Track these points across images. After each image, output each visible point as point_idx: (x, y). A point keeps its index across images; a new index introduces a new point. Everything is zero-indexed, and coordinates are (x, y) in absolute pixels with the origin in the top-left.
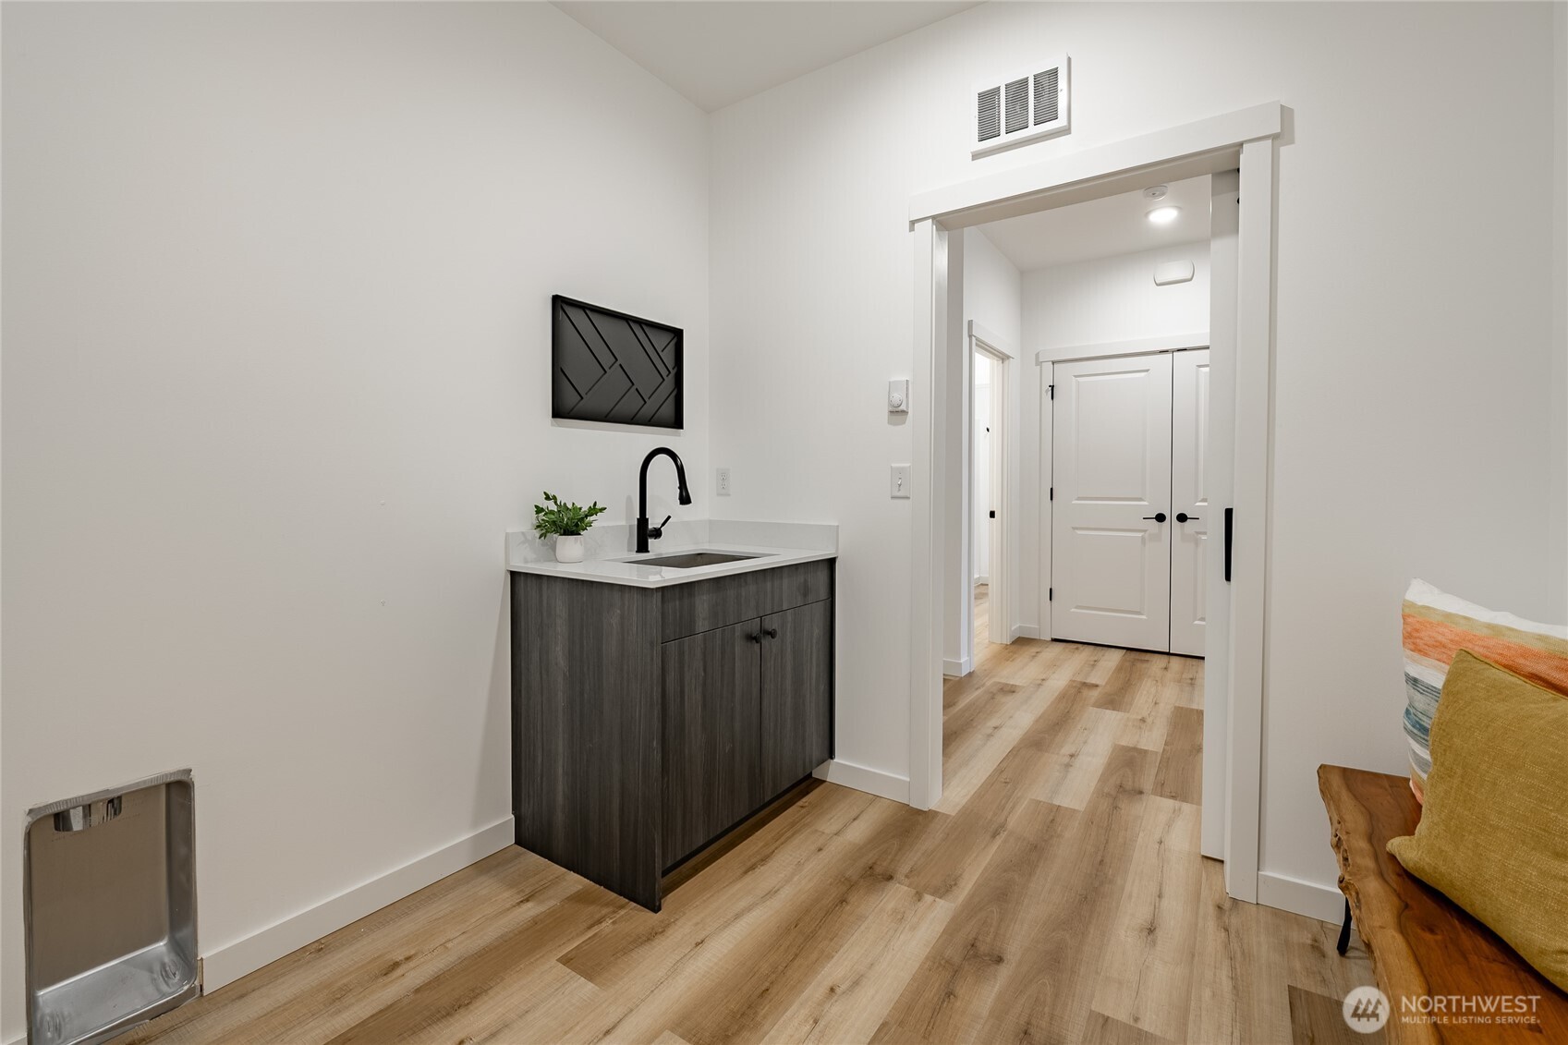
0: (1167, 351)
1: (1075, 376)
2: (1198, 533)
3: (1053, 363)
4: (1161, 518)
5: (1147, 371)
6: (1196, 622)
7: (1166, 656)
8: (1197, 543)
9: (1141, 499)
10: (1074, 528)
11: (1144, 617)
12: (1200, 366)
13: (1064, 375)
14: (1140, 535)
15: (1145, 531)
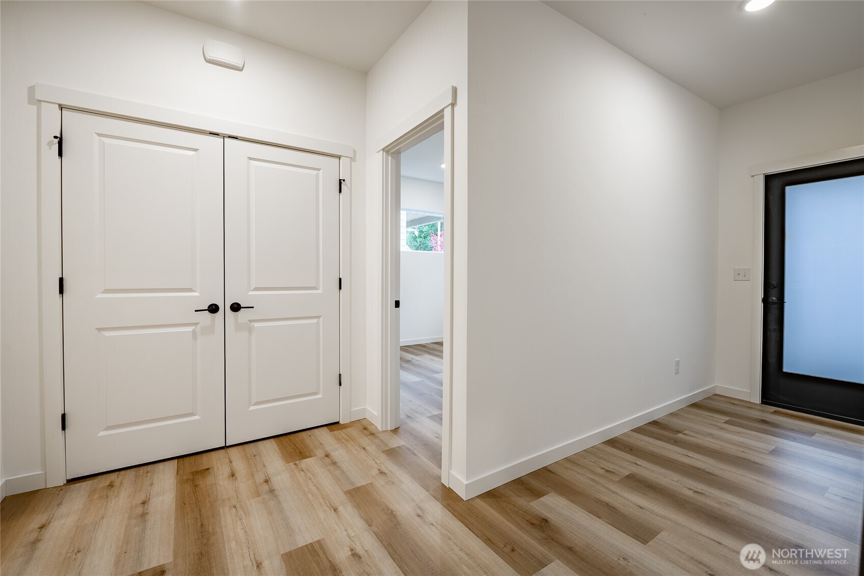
0: (217, 134)
1: (99, 135)
2: (251, 321)
3: (61, 107)
4: (213, 309)
5: (196, 150)
6: (252, 408)
7: (222, 451)
8: (250, 330)
9: (190, 290)
10: (99, 330)
11: (197, 417)
12: (250, 159)
13: (75, 125)
14: (190, 329)
15: (196, 324)
